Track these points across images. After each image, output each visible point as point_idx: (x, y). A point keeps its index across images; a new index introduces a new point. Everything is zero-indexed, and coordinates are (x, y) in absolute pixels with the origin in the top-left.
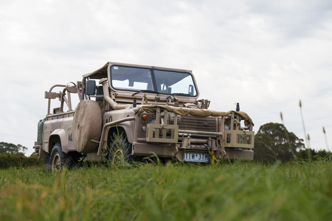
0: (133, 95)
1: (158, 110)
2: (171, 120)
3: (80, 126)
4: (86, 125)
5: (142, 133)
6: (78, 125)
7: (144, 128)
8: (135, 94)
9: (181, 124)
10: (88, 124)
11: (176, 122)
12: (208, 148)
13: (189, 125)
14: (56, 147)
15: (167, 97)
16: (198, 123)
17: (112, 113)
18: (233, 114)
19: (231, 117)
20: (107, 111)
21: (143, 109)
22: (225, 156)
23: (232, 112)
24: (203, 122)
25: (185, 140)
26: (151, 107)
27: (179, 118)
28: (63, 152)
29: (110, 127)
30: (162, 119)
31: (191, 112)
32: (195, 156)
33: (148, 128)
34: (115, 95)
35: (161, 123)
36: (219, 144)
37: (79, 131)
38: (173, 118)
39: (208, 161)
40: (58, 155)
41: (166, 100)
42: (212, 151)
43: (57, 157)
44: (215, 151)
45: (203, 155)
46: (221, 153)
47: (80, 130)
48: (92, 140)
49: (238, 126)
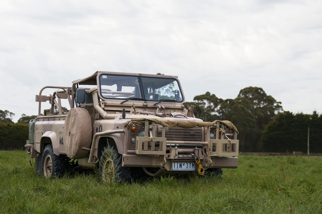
0: (122, 103)
1: (147, 123)
2: (159, 131)
3: (71, 133)
4: (77, 133)
5: (132, 145)
6: (69, 132)
7: (133, 139)
8: (124, 102)
9: (169, 134)
10: (79, 133)
11: (164, 134)
12: (195, 157)
13: (176, 135)
14: (47, 148)
15: (154, 104)
16: (185, 132)
17: (102, 122)
18: (218, 123)
19: (216, 127)
20: (97, 119)
21: (132, 123)
22: (211, 164)
23: (217, 122)
24: (189, 131)
25: (173, 151)
26: (140, 120)
27: (167, 129)
28: (55, 155)
29: (100, 137)
30: (151, 132)
31: (178, 123)
32: (183, 165)
33: (137, 141)
34: (104, 104)
35: (149, 136)
36: (205, 152)
37: (70, 139)
38: (161, 129)
39: (194, 169)
40: (49, 156)
41: (154, 106)
42: (198, 160)
43: (49, 158)
44: (201, 160)
45: (190, 163)
46: (207, 161)
47: (71, 137)
48: (83, 148)
49: (223, 135)
